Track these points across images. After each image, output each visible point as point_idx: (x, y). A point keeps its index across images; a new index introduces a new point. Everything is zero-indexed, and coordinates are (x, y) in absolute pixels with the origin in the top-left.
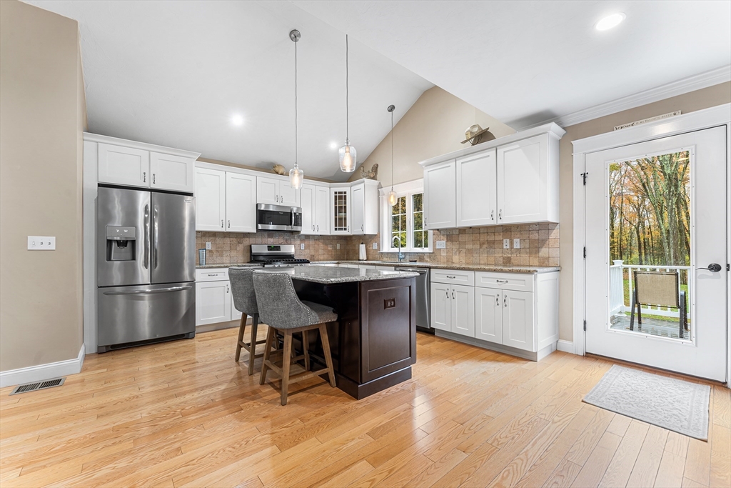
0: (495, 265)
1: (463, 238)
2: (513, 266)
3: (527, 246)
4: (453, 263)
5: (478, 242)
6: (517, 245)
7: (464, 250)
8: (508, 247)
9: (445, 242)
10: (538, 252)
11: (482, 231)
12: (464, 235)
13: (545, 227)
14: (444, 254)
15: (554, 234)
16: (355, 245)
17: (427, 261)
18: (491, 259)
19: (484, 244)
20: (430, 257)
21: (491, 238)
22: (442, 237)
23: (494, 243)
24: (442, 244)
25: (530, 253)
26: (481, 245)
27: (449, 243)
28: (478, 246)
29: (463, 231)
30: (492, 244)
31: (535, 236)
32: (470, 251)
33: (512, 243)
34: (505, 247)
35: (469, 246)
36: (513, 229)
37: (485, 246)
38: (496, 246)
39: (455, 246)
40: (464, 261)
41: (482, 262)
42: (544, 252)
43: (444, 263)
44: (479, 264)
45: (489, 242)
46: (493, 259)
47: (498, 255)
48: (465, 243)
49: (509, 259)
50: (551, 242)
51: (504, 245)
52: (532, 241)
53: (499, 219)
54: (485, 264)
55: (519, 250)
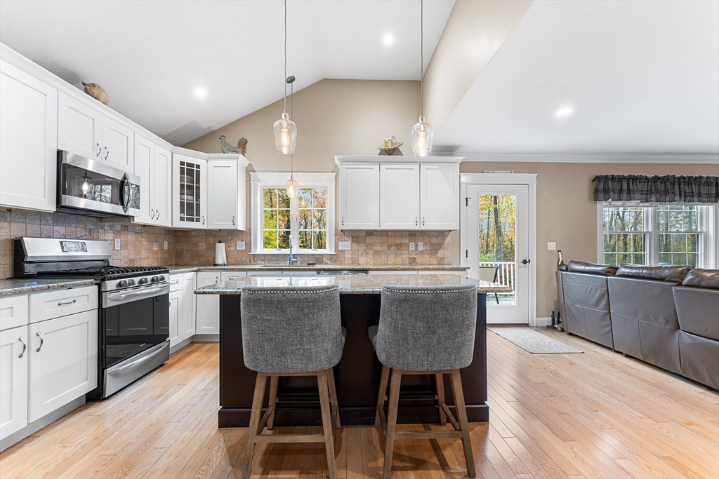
0: (402, 264)
1: (369, 240)
2: (418, 265)
3: (429, 248)
4: (359, 264)
5: (386, 244)
6: (421, 248)
7: (371, 252)
8: (414, 249)
9: (350, 243)
10: (436, 253)
11: (389, 234)
12: (372, 237)
13: (442, 234)
14: (348, 255)
15: (448, 240)
16: (196, 244)
17: (326, 264)
18: (399, 260)
19: (391, 246)
20: (331, 259)
21: (399, 241)
22: (346, 238)
23: (401, 246)
24: (346, 245)
25: (431, 254)
26: (389, 247)
27: (355, 245)
28: (386, 248)
29: (370, 233)
30: (399, 246)
31: (434, 241)
32: (377, 252)
33: (416, 246)
34: (411, 249)
35: (377, 248)
36: (417, 233)
37: (393, 248)
38: (403, 248)
39: (362, 248)
40: (371, 262)
41: (390, 263)
42: (441, 253)
43: (349, 264)
44: (387, 265)
45: (396, 245)
46: (400, 259)
47: (405, 256)
48: (372, 245)
49: (414, 259)
50: (446, 246)
51: (410, 248)
52: (432, 245)
53: (422, 225)
54: (392, 264)
55: (422, 252)
